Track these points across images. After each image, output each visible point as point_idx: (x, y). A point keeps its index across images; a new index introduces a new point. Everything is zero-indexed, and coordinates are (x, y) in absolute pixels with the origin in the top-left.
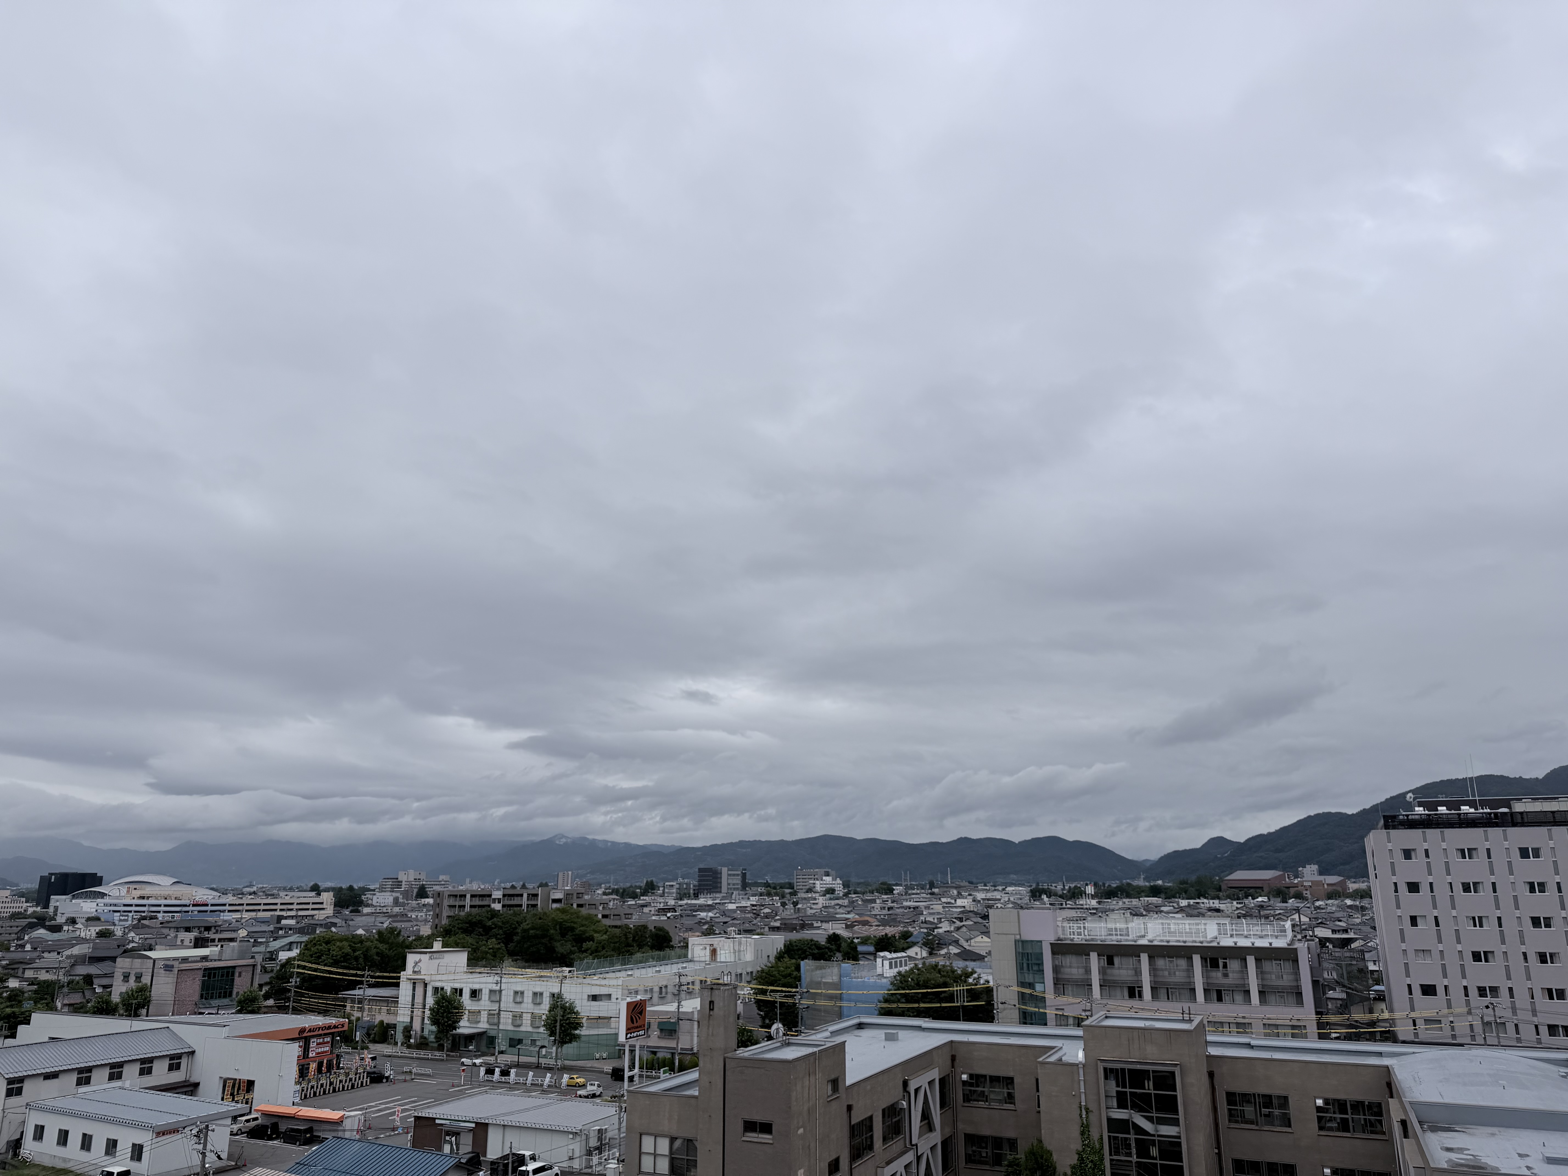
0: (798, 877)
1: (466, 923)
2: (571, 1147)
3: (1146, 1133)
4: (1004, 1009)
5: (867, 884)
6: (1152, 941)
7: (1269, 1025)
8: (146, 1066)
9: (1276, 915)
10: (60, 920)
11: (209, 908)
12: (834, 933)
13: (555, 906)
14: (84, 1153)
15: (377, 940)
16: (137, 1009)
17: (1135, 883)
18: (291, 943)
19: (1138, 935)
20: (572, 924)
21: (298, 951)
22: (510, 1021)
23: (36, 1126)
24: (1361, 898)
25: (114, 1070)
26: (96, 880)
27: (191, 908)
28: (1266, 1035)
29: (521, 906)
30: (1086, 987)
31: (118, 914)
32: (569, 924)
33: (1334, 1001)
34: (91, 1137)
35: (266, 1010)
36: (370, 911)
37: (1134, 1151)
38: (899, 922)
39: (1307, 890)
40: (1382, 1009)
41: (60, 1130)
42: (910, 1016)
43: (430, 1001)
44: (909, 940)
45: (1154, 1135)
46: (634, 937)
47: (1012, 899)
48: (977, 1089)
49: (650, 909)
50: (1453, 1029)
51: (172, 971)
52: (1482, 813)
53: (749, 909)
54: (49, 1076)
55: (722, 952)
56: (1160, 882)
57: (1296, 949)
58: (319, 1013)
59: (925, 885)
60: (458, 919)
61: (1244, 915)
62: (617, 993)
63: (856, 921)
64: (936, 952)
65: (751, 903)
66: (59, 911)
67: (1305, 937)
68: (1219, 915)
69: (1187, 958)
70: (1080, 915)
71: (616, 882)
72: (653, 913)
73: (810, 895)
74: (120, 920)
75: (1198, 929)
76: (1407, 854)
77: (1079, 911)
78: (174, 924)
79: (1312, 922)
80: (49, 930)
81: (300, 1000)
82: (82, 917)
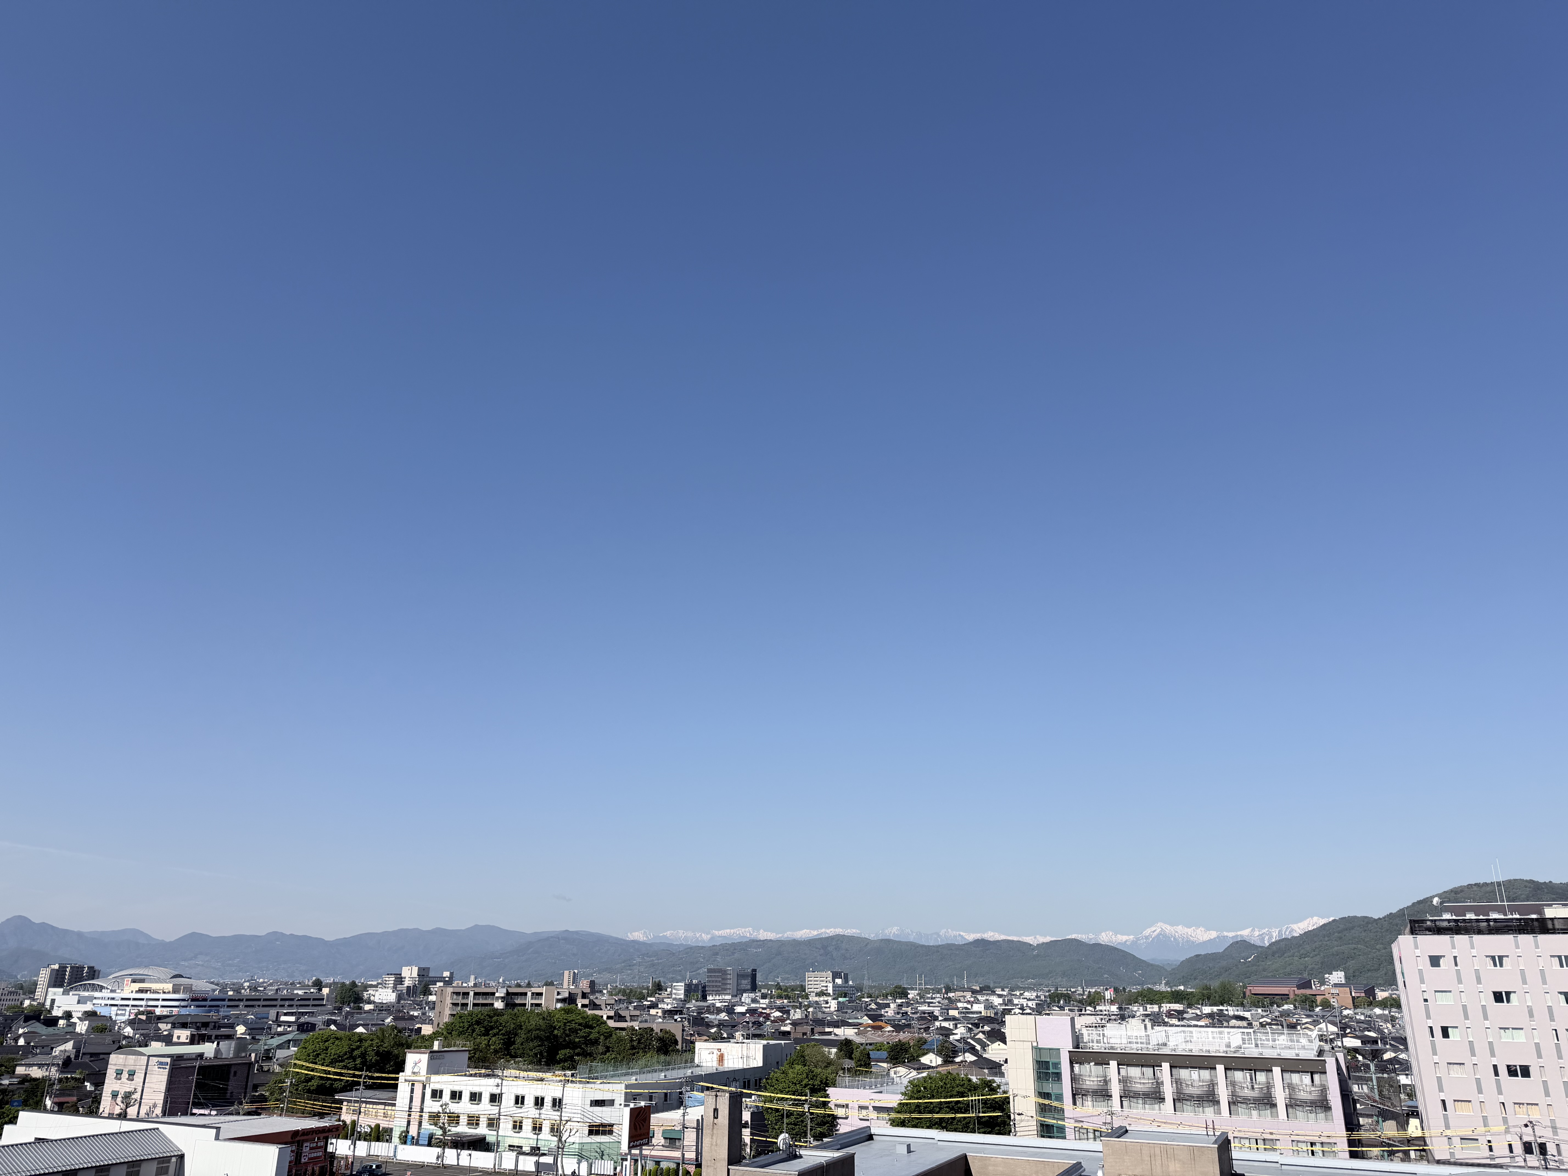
0: (809, 980)
1: (469, 1022)
4: (1022, 1121)
5: (880, 987)
6: (1174, 1050)
7: (1298, 1142)
8: (133, 1168)
9: (1303, 1024)
10: (57, 1012)
11: (208, 1003)
12: (846, 1039)
13: (559, 1005)
15: (377, 1038)
17: (1157, 988)
18: (289, 1041)
19: (1160, 1043)
20: (577, 1026)
21: (296, 1049)
22: (511, 1127)
24: (1390, 1008)
25: (101, 1174)
26: (93, 972)
27: (189, 1003)
28: (1295, 1152)
29: (524, 1005)
30: (1106, 1097)
31: (116, 1008)
32: (574, 1025)
36: (372, 1008)
38: (914, 1028)
39: (1334, 998)
42: (923, 1127)
44: (922, 1047)
46: (640, 1040)
47: (1030, 1004)
49: (657, 1010)
51: (166, 1068)
52: (1512, 919)
53: (758, 1012)
55: (730, 1057)
56: (1182, 988)
57: (1325, 1060)
58: (314, 1115)
60: (460, 1017)
61: (1270, 1024)
62: (620, 1099)
63: (869, 1026)
64: (951, 1059)
65: (761, 1006)
66: (55, 1005)
67: (1333, 1048)
68: (1245, 1023)
69: (1211, 1068)
70: (1099, 1021)
71: (622, 982)
72: (660, 1014)
73: (822, 999)
74: (117, 1015)
75: (1221, 1038)
76: (1435, 961)
77: (1098, 1018)
78: (171, 1019)
79: (1340, 1032)
80: (44, 1023)
81: (295, 1102)
82: (78, 1011)
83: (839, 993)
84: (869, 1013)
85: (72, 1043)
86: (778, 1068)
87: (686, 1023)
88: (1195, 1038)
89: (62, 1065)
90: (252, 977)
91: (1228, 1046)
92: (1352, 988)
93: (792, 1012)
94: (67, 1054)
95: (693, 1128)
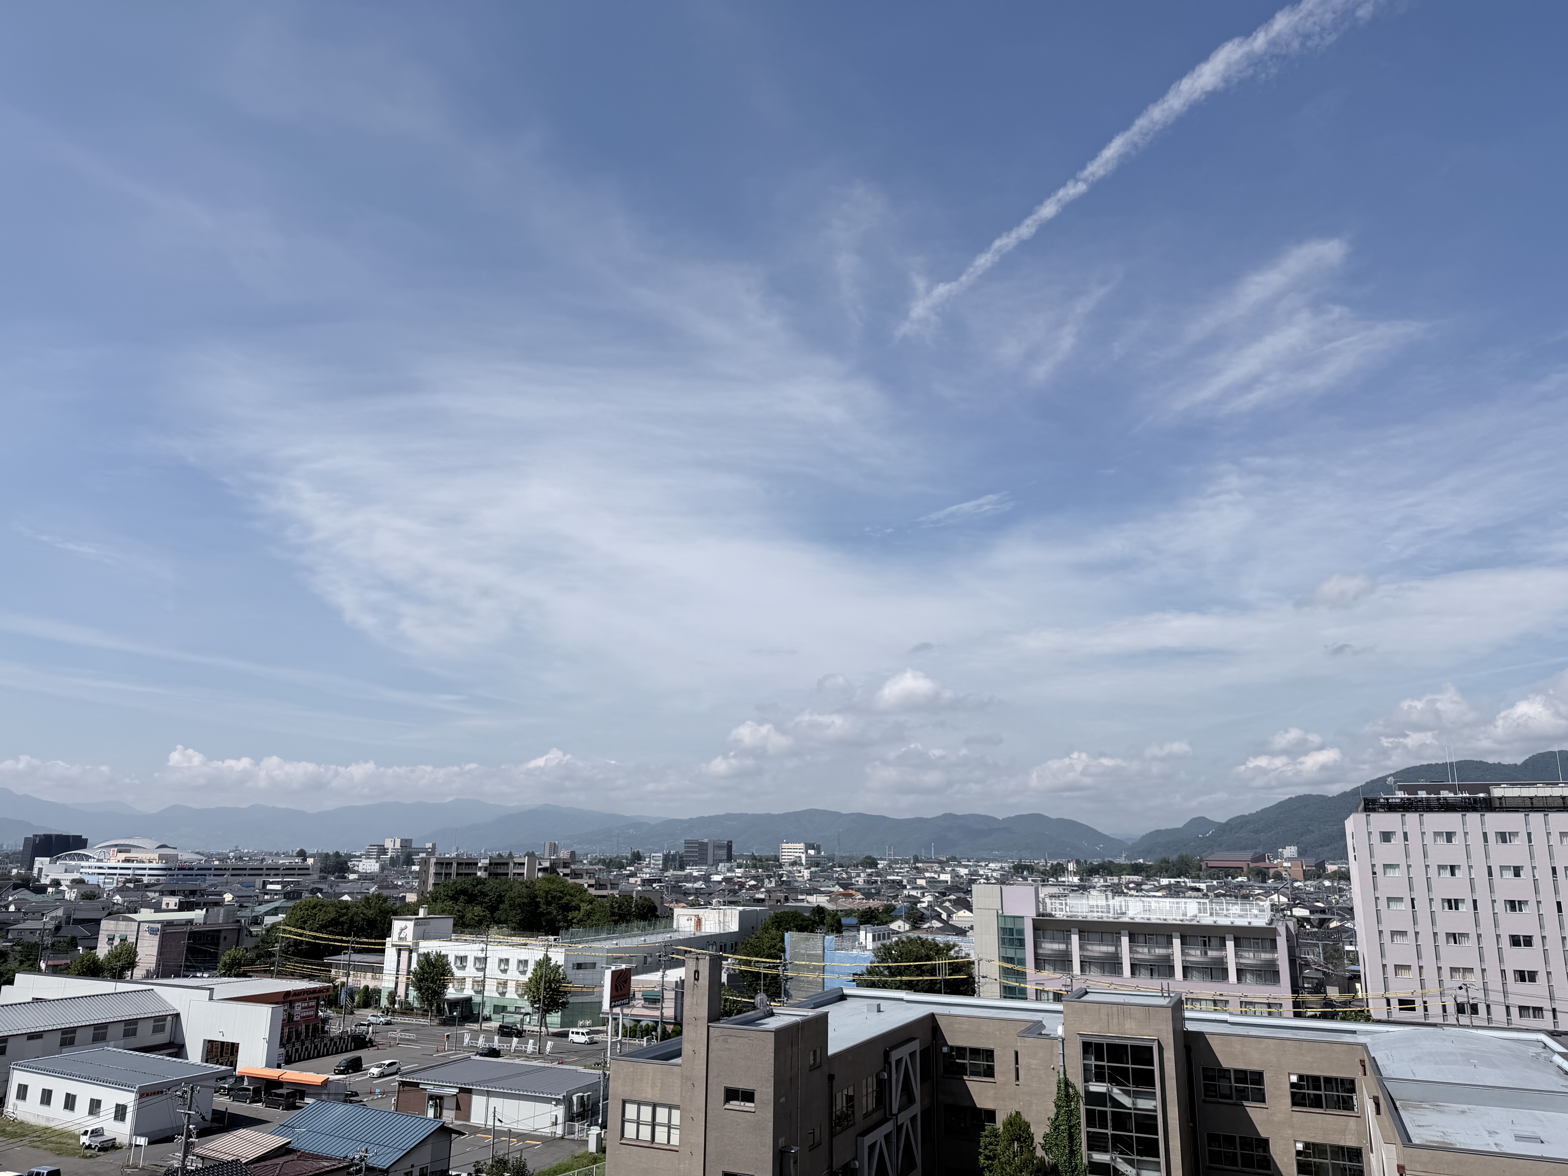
0: (783, 850)
1: (452, 890)
2: (554, 1113)
3: (1122, 1106)
4: (986, 983)
5: (851, 858)
6: (1132, 919)
7: (1245, 1002)
8: (130, 1027)
9: (1255, 895)
10: (45, 881)
11: (194, 872)
12: (819, 905)
13: (540, 875)
14: (67, 1112)
15: (363, 906)
16: (121, 971)
17: (1117, 861)
18: (276, 909)
19: (1119, 911)
20: (559, 894)
21: (284, 916)
22: (495, 988)
23: (20, 1085)
24: (1340, 880)
25: (99, 1031)
26: (80, 842)
27: (176, 872)
28: (1243, 1012)
29: (507, 874)
30: (1067, 963)
31: (103, 877)
32: (555, 893)
33: (1311, 980)
34: (74, 1097)
35: (251, 974)
36: (357, 877)
37: (1110, 1124)
38: (883, 895)
39: (1286, 871)
41: (43, 1090)
42: (892, 988)
43: (415, 967)
44: (892, 913)
45: (1130, 1109)
46: (620, 907)
47: (995, 874)
48: (957, 1061)
49: (636, 879)
50: (1426, 1009)
51: (157, 934)
52: (1461, 798)
53: (734, 881)
54: (32, 1036)
55: (707, 922)
56: (1141, 861)
58: (304, 978)
59: (909, 860)
60: (444, 886)
61: (1224, 895)
62: (602, 962)
63: (840, 895)
64: (918, 926)
65: (737, 875)
66: (43, 873)
67: (1283, 917)
68: (1200, 894)
69: (1168, 936)
70: (1062, 891)
71: (602, 852)
72: (639, 883)
73: (795, 869)
74: (104, 883)
75: (1178, 908)
77: (1061, 888)
78: (158, 888)
79: (1290, 903)
80: (33, 891)
81: (285, 965)
82: (66, 879)
83: (812, 863)
84: (840, 882)
85: (62, 909)
86: (753, 933)
87: (664, 891)
88: (1153, 908)
89: (55, 930)
90: (237, 847)
91: (1184, 914)
92: (1304, 862)
93: (766, 881)
94: (58, 920)
95: (672, 989)
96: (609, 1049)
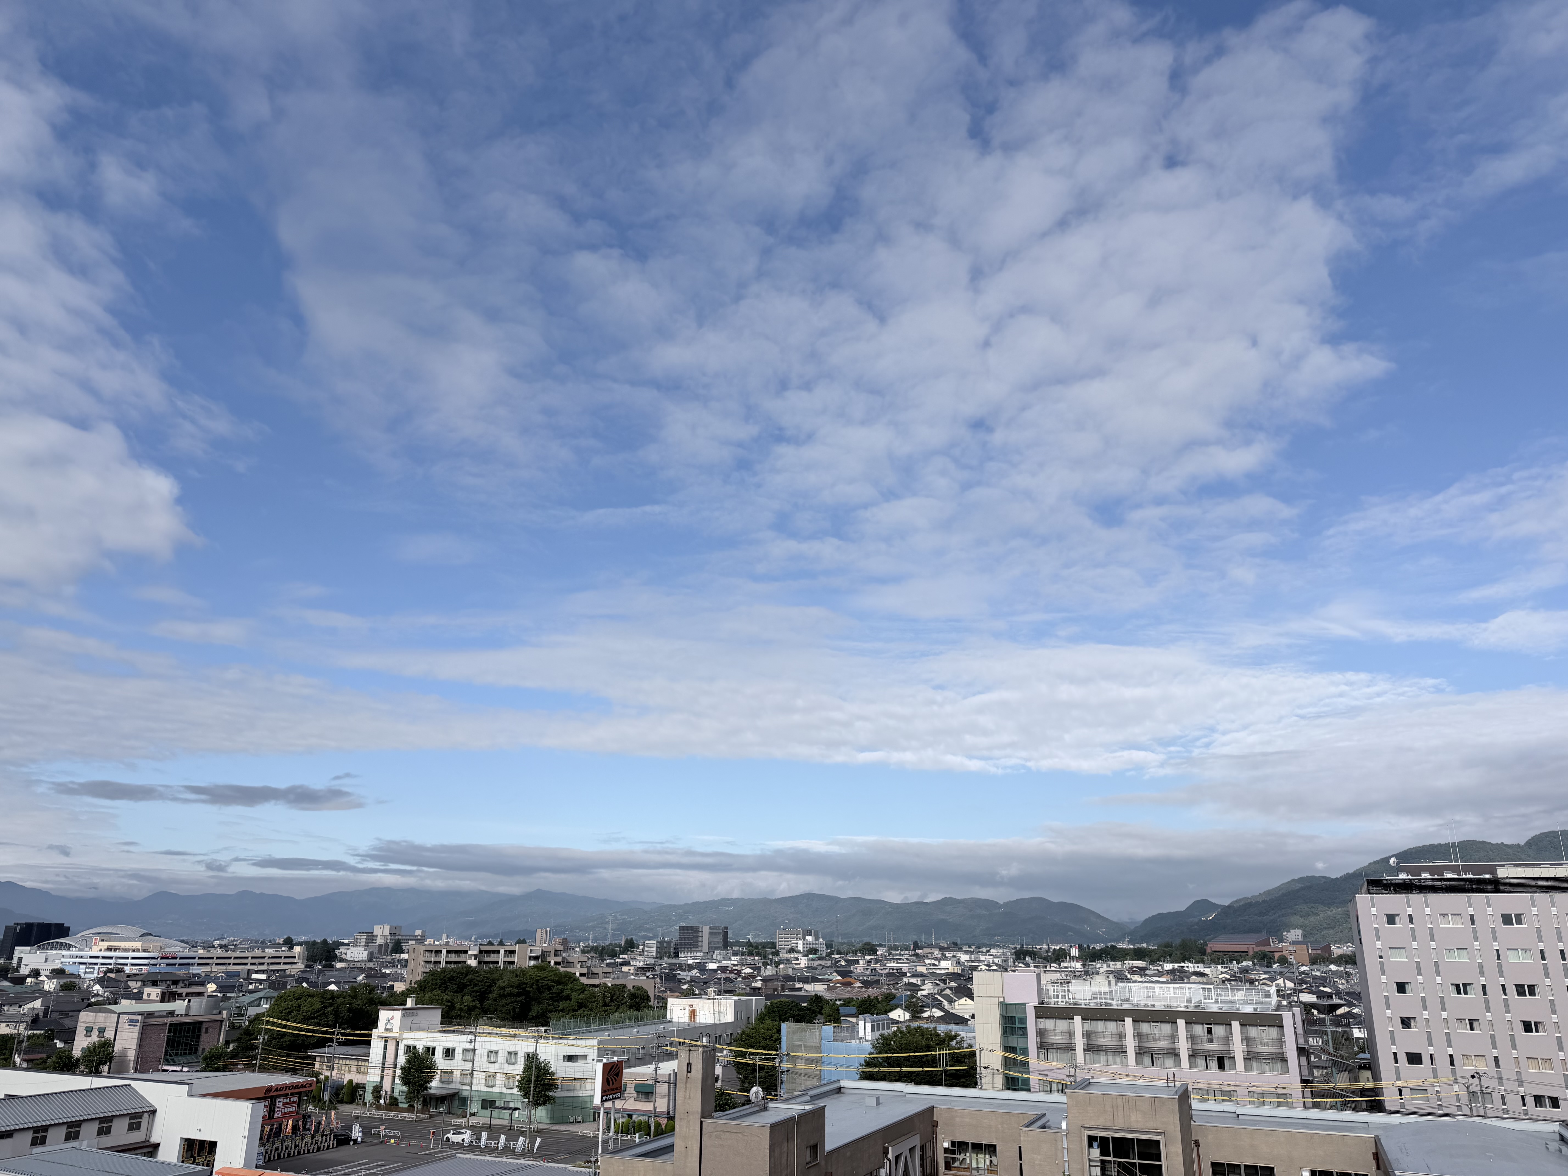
0: (781, 936)
1: (441, 980)
4: (987, 1074)
5: (849, 944)
6: (1137, 1005)
7: (1255, 1093)
8: (105, 1125)
9: (1261, 980)
10: (24, 971)
11: (178, 961)
12: (816, 994)
13: (532, 963)
15: (350, 996)
16: (98, 1065)
17: (1121, 946)
18: (261, 998)
19: (1123, 998)
20: (550, 983)
21: (268, 1006)
22: (483, 1081)
24: (1346, 964)
25: (72, 1130)
27: (159, 961)
28: (1252, 1103)
29: (497, 962)
30: (1070, 1052)
31: (84, 966)
32: (546, 982)
35: (232, 1068)
36: (344, 966)
38: (882, 983)
39: (1291, 955)
40: (1368, 1078)
42: (891, 1081)
43: (402, 1060)
44: (891, 1002)
46: (612, 996)
47: (996, 961)
48: (958, 1156)
49: (629, 968)
50: (1439, 1099)
51: (136, 1026)
52: (1465, 879)
53: (730, 969)
54: (3, 1135)
55: (702, 1013)
56: (1145, 945)
57: (1281, 1014)
58: (287, 1071)
59: (909, 946)
60: (432, 975)
61: (1229, 980)
62: (593, 1054)
63: (838, 983)
64: (919, 1015)
65: (733, 962)
66: (23, 963)
67: (1290, 1003)
68: (1204, 979)
69: (1172, 1022)
70: (1065, 978)
71: (595, 940)
72: (632, 971)
73: (792, 956)
74: (86, 973)
75: (1182, 994)
76: (1391, 919)
77: (1063, 974)
78: (141, 978)
79: (1297, 988)
80: (11, 983)
81: (269, 1058)
82: (46, 969)
83: (809, 950)
84: (838, 969)
85: (40, 1000)
86: (748, 1024)
87: (658, 980)
88: (1157, 994)
89: (31, 1023)
90: (222, 935)
91: (1189, 1000)
92: (1309, 945)
93: (763, 969)
94: (36, 1012)
95: (665, 1082)
96: (600, 1145)
